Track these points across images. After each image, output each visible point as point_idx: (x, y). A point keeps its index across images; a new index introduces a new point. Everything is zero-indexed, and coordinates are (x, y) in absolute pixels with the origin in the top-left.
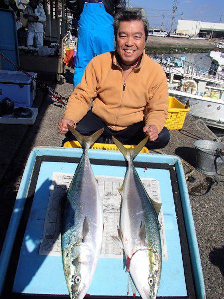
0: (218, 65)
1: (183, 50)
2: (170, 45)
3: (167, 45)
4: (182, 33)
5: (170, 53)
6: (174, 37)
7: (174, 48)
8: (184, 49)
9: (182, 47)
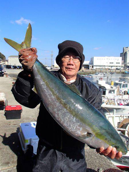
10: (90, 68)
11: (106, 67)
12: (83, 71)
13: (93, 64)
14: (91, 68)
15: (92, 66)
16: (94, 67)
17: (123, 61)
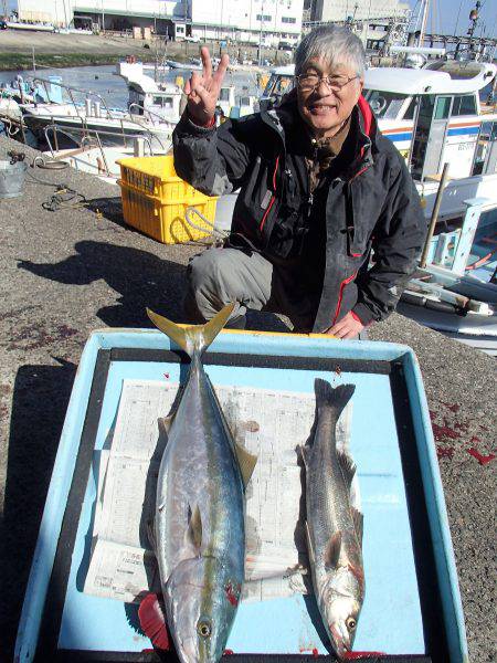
0: (144, 94)
1: (50, 60)
2: (14, 49)
3: (7, 48)
4: (34, 19)
5: (20, 69)
6: (16, 29)
7: (25, 57)
8: (51, 57)
9: (44, 53)
10: (177, 34)
11: (244, 37)
12: (147, 47)
13: (189, 17)
14: (184, 35)
15: (184, 26)
16: (194, 31)
17: (309, 13)
